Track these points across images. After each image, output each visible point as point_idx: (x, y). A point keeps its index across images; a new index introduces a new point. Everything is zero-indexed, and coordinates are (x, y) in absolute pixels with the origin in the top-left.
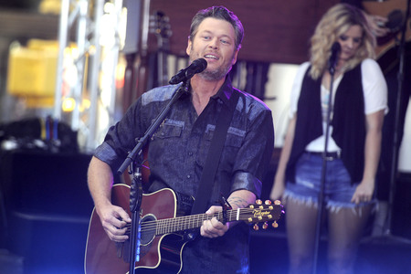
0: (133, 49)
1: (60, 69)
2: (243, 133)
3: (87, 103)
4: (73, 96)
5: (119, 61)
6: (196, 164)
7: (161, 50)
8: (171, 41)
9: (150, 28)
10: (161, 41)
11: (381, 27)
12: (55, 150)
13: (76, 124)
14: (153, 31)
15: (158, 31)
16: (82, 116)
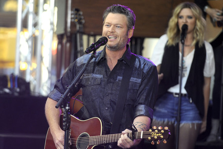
0: (62, 32)
1: (18, 45)
2: (139, 81)
3: (34, 65)
4: (26, 61)
5: (53, 39)
6: (111, 101)
7: (78, 32)
8: (84, 26)
9: (71, 18)
10: (78, 26)
11: (219, 15)
12: (16, 94)
13: (28, 78)
14: (73, 20)
15: (76, 20)
16: (32, 73)
